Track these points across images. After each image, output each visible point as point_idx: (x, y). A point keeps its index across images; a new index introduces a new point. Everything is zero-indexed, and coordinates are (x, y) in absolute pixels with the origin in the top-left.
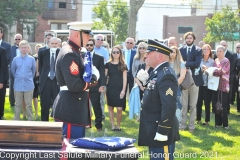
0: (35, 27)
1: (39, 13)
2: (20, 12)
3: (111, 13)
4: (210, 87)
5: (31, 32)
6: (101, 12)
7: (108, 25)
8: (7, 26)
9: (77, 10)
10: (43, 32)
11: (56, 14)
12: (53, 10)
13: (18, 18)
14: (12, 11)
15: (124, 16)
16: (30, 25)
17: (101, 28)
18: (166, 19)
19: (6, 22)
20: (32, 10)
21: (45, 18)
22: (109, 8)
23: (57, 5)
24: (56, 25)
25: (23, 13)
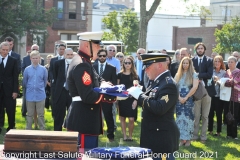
0: (45, 37)
1: (50, 24)
2: (30, 22)
3: (120, 24)
4: (222, 98)
5: (41, 42)
6: (111, 23)
7: (118, 36)
8: (17, 36)
9: (86, 20)
10: (53, 42)
11: (66, 24)
12: (62, 20)
13: (28, 29)
15: (134, 27)
16: (40, 36)
17: (111, 39)
18: (176, 30)
19: (16, 32)
20: (42, 21)
21: (55, 29)
22: (118, 19)
23: (67, 16)
24: (66, 36)
25: (33, 24)
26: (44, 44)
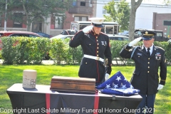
0: (63, 19)
1: (67, 9)
2: (53, 8)
3: (117, 10)
5: (61, 22)
6: (110, 9)
7: (115, 19)
8: (44, 17)
9: (93, 7)
10: (69, 22)
11: (78, 10)
12: (76, 7)
13: (52, 12)
14: (48, 7)
15: (126, 13)
16: (60, 18)
17: (110, 20)
18: (155, 15)
19: (43, 15)
20: (62, 7)
21: (71, 13)
22: (115, 6)
23: (79, 4)
24: (78, 18)
25: (56, 9)
26: (62, 24)
